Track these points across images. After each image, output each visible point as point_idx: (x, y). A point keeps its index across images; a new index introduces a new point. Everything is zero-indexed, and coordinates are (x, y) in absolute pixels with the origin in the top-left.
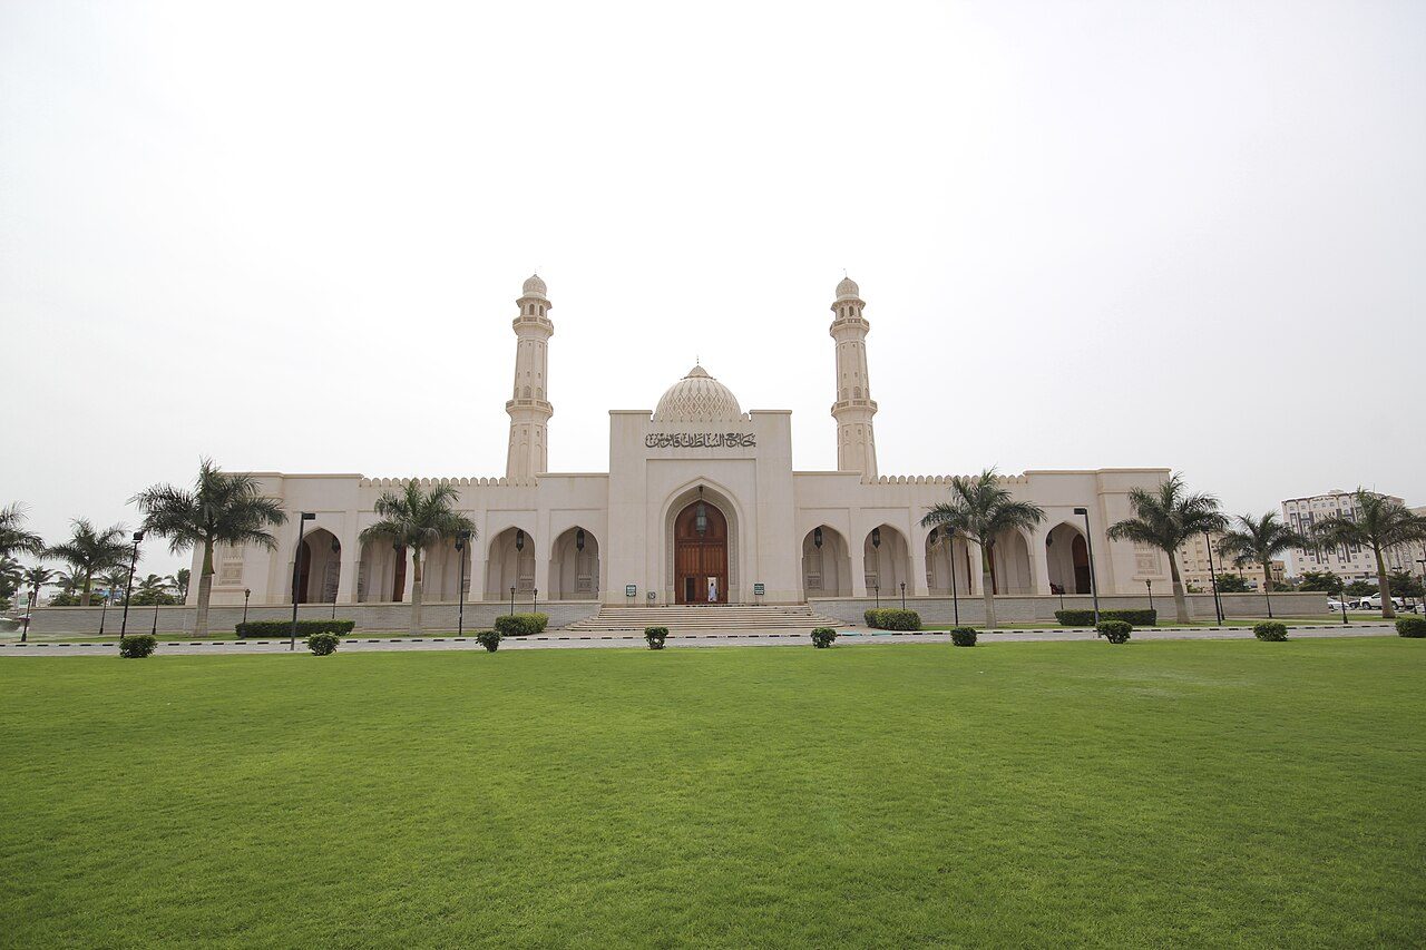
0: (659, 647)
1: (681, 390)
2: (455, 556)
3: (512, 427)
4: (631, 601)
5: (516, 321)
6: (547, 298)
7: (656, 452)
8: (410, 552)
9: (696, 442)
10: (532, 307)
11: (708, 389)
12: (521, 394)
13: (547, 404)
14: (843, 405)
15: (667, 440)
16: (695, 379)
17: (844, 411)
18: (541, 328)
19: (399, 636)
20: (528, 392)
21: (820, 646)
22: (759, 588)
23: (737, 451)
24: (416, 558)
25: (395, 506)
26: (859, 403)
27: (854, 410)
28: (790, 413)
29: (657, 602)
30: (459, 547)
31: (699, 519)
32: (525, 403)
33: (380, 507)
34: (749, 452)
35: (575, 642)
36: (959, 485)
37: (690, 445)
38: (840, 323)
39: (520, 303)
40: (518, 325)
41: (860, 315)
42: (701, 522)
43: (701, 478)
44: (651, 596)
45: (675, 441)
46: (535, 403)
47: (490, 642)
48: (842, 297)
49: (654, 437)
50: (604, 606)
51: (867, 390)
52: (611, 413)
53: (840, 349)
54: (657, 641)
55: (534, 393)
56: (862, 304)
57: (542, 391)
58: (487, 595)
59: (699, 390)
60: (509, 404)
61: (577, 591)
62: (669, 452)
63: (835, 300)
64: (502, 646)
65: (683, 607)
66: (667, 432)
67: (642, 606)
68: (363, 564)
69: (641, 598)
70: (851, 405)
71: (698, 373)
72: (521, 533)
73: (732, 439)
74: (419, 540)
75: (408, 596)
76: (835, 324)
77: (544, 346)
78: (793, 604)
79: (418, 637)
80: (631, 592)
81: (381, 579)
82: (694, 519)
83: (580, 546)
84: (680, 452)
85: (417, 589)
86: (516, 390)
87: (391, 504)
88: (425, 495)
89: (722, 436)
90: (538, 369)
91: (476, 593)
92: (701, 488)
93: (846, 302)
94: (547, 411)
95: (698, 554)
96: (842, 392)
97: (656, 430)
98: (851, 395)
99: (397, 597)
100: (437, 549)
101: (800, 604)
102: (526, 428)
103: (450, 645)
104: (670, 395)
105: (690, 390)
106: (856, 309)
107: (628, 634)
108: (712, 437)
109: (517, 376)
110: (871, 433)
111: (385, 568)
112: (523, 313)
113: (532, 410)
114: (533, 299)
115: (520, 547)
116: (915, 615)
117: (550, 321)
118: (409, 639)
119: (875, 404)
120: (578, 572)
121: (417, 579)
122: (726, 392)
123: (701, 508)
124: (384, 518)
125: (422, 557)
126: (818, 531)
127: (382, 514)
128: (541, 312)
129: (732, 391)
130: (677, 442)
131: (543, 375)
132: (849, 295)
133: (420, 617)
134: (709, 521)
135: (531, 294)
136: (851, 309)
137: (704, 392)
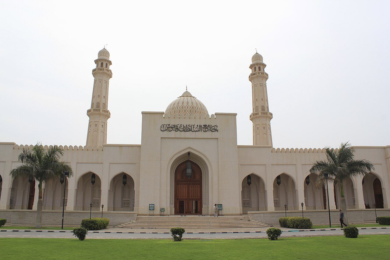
0: (179, 240)
1: (178, 103)
2: (60, 186)
3: (90, 122)
4: (152, 213)
5: (94, 70)
6: (110, 60)
7: (166, 134)
8: (37, 183)
9: (187, 129)
10: (102, 64)
11: (192, 103)
12: (95, 106)
13: (108, 112)
14: (256, 114)
15: (172, 128)
16: (186, 98)
17: (256, 117)
18: (106, 74)
19: (30, 228)
20: (98, 105)
21: (272, 239)
22: (219, 207)
23: (209, 134)
24: (40, 186)
25: (30, 158)
26: (264, 113)
27: (261, 117)
28: (235, 115)
29: (165, 213)
30: (62, 182)
31: (188, 169)
32: (97, 110)
33: (22, 158)
34: (215, 135)
35: (125, 235)
36: (329, 152)
37: (184, 131)
38: (254, 74)
39: (96, 62)
40: (94, 72)
41: (264, 70)
42: (189, 171)
43: (190, 148)
44: (162, 210)
45: (176, 128)
46: (101, 111)
47: (81, 235)
48: (255, 62)
49: (165, 126)
50: (138, 215)
51: (268, 107)
52: (143, 113)
53: (254, 87)
54: (178, 236)
55: (101, 106)
56: (265, 66)
57: (105, 105)
58: (76, 207)
59: (188, 103)
60: (88, 111)
61: (122, 207)
62: (173, 134)
63: (251, 63)
64: (87, 237)
65: (179, 216)
66: (172, 123)
67: (158, 215)
68: (13, 189)
69: (157, 211)
70: (260, 114)
71: (187, 94)
72: (94, 176)
73: (206, 128)
74: (41, 176)
75: (35, 207)
76: (252, 74)
77: (107, 83)
78: (238, 215)
79: (39, 228)
80: (152, 208)
81: (22, 198)
82: (185, 170)
83: (125, 183)
84: (178, 134)
85: (40, 203)
86: (92, 104)
87: (27, 156)
88: (45, 153)
89: (201, 126)
90: (104, 94)
91: (70, 206)
92: (189, 153)
93: (257, 64)
94: (107, 115)
95: (187, 188)
96: (255, 108)
97: (166, 122)
98: (260, 109)
99: (30, 207)
100: (50, 182)
101: (241, 215)
102: (97, 123)
103: (57, 235)
104: (172, 105)
105: (183, 103)
106: (262, 67)
107: (154, 231)
108: (195, 126)
109: (93, 97)
110: (270, 129)
111: (24, 192)
112: (97, 66)
113: (100, 114)
114: (103, 60)
115: (93, 182)
116: (309, 220)
117: (110, 71)
118: (35, 230)
119: (271, 114)
120: (123, 197)
121: (40, 197)
122: (201, 104)
123: (189, 164)
124: (24, 164)
125: (43, 185)
126: (249, 177)
127: (22, 162)
128: (106, 67)
129: (204, 104)
130: (177, 129)
131: (106, 97)
132: (258, 61)
133: (41, 218)
134: (193, 171)
135: (102, 57)
136: (259, 68)
137: (190, 104)
